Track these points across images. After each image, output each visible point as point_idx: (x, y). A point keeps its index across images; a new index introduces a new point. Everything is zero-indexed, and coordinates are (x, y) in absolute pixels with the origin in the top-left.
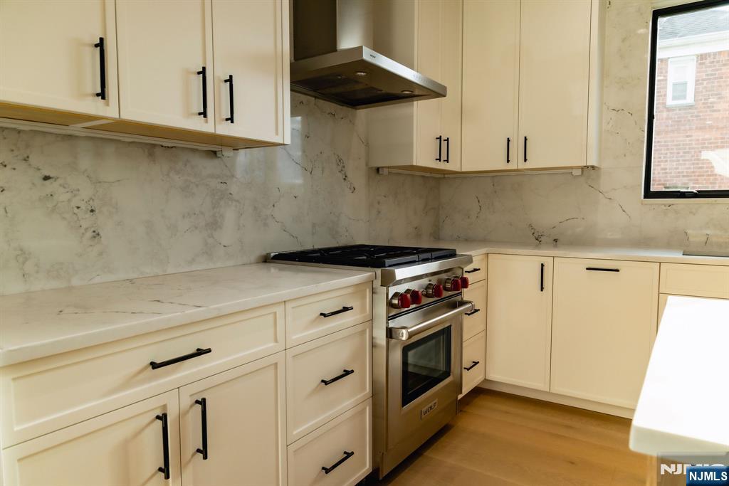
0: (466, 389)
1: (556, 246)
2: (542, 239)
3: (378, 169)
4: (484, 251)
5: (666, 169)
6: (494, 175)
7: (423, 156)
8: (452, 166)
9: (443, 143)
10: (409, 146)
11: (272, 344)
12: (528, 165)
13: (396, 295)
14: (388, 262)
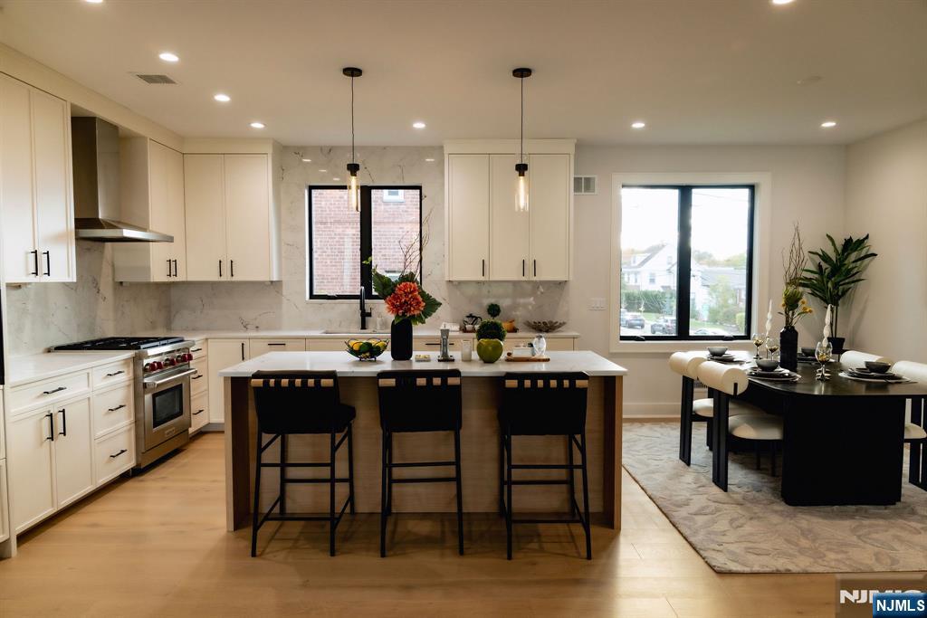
0: (191, 430)
1: (257, 331)
2: (248, 327)
3: (121, 283)
4: (204, 336)
5: (385, 255)
6: (213, 284)
7: (158, 274)
8: (180, 278)
9: (172, 265)
10: (148, 269)
11: (87, 389)
12: (234, 279)
13: (147, 364)
14: (142, 346)
